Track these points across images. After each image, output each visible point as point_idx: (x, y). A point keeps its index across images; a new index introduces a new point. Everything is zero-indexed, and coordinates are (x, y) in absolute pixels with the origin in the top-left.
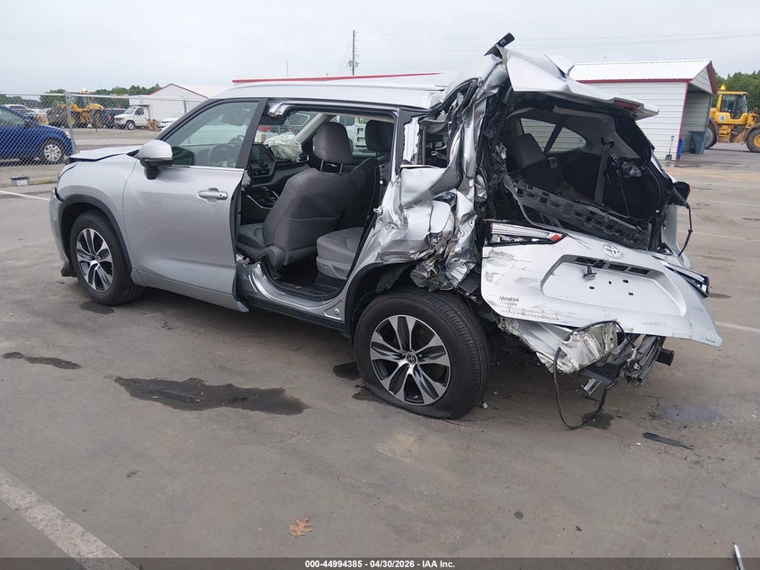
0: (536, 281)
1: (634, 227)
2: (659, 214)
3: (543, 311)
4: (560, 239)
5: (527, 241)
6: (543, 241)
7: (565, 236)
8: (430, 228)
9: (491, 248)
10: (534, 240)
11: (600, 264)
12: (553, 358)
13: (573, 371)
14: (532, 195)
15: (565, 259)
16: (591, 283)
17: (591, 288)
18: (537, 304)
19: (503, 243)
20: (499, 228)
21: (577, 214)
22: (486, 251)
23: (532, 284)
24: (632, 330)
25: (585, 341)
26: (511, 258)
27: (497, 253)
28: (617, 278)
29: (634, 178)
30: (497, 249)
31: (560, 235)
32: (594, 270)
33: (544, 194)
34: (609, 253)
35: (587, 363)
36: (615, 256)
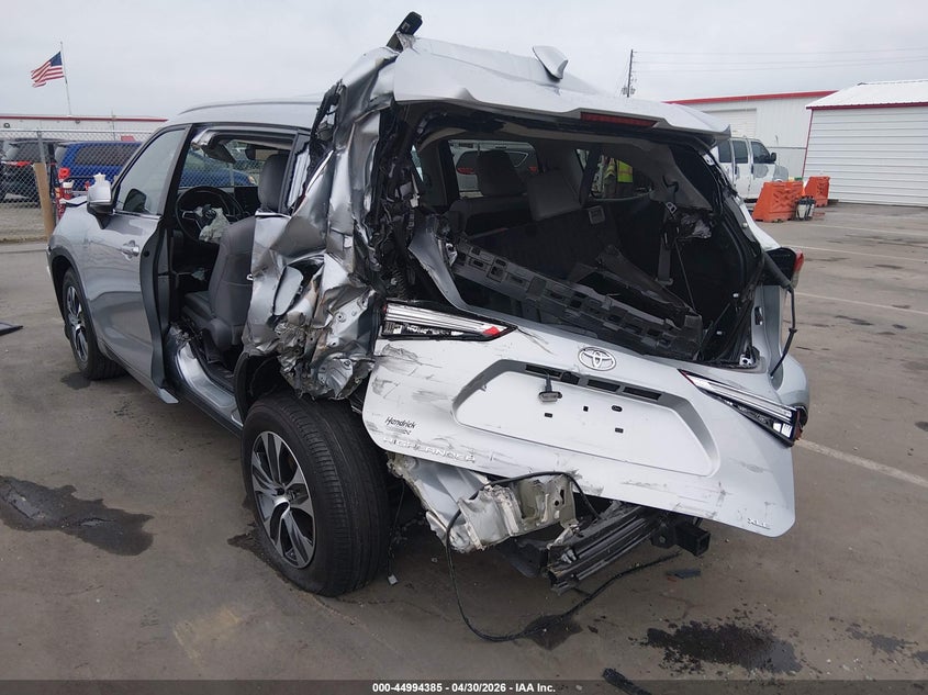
0: (446, 398)
1: (660, 321)
2: (739, 298)
3: (451, 447)
4: (498, 335)
5: (446, 335)
6: (469, 336)
7: (510, 329)
8: (274, 308)
9: (387, 342)
10: (454, 333)
11: (570, 378)
12: (447, 524)
13: (469, 549)
14: (479, 264)
15: (503, 366)
16: (549, 408)
17: (547, 415)
18: (443, 435)
19: (407, 336)
20: (396, 312)
21: (553, 295)
22: (380, 345)
23: (440, 402)
24: (600, 490)
25: (499, 503)
26: (414, 358)
27: (395, 351)
28: (601, 402)
29: (699, 240)
30: (396, 344)
31: (501, 329)
32: (556, 386)
33: (498, 261)
34: (587, 361)
35: (496, 538)
36: (597, 366)
